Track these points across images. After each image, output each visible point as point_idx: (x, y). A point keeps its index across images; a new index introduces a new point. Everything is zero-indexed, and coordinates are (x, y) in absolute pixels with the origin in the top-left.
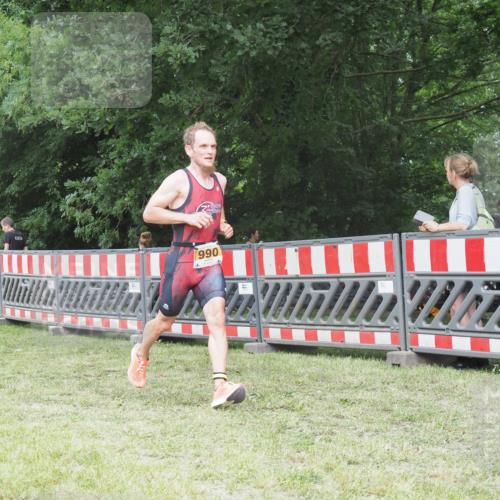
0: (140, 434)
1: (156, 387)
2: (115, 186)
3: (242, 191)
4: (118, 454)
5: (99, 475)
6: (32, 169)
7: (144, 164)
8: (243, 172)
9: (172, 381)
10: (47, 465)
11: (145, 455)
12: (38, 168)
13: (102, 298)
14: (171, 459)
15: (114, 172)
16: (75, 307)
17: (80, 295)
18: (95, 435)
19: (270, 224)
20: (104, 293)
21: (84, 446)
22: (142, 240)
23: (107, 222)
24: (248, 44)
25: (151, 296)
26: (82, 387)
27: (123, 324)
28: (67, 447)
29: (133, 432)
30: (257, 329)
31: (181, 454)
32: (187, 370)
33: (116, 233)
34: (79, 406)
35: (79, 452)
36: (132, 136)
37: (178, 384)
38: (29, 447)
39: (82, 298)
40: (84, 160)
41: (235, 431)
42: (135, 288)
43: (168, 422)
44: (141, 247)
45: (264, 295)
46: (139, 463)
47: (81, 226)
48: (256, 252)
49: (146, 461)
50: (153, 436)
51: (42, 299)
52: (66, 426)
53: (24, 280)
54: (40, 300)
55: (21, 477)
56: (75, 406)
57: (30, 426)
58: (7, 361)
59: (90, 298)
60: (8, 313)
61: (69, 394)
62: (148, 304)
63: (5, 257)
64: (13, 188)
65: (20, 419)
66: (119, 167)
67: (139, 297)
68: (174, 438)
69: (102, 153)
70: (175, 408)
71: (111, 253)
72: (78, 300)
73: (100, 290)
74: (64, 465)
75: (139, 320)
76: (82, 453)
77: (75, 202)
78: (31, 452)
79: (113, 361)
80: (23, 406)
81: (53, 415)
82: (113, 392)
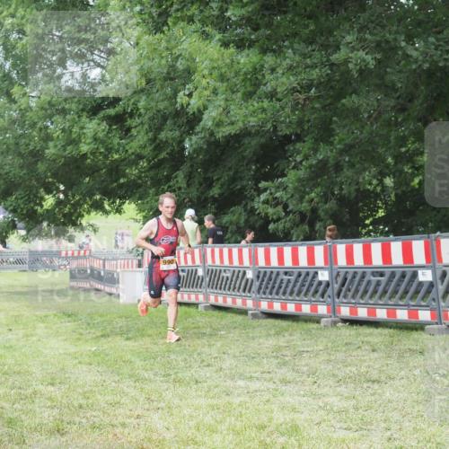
0: (335, 409)
1: (346, 366)
2: (303, 186)
3: (417, 186)
4: (316, 427)
5: (300, 446)
6: (231, 173)
7: (329, 165)
8: (417, 169)
9: (361, 360)
10: (253, 435)
11: (340, 428)
12: (236, 172)
13: (294, 286)
14: (365, 432)
15: (302, 173)
16: (271, 294)
17: (275, 283)
18: (294, 410)
19: (445, 216)
20: (296, 281)
21: (285, 419)
22: (328, 233)
23: (298, 218)
24: (421, 58)
25: (339, 283)
26: (280, 365)
27: (314, 309)
28: (270, 420)
29: (328, 407)
30: (437, 312)
31: (373, 427)
32: (374, 351)
33: (306, 227)
34: (278, 382)
35: (281, 425)
36: (317, 141)
37: (367, 364)
38: (237, 420)
39: (277, 285)
40: (275, 164)
41: (421, 407)
42: (324, 276)
43: (360, 398)
44: (328, 239)
45: (443, 281)
46: (335, 436)
47: (274, 222)
48: (434, 243)
49: (342, 434)
50: (347, 411)
51: (242, 287)
52: (268, 401)
53: (225, 271)
54: (239, 288)
55: (231, 446)
56: (274, 383)
57: (237, 401)
58: (213, 342)
59: (284, 285)
60: (212, 300)
61: (269, 372)
62: (336, 291)
63: (209, 250)
64: (215, 191)
65: (228, 395)
66: (306, 169)
67: (328, 284)
68: (366, 413)
69: (290, 156)
70: (365, 385)
71: (301, 245)
72: (273, 287)
73: (293, 278)
74: (268, 436)
75: (328, 305)
76: (283, 426)
77: (268, 200)
78: (238, 424)
79: (306, 342)
80: (229, 383)
81: (256, 391)
82: (308, 371)
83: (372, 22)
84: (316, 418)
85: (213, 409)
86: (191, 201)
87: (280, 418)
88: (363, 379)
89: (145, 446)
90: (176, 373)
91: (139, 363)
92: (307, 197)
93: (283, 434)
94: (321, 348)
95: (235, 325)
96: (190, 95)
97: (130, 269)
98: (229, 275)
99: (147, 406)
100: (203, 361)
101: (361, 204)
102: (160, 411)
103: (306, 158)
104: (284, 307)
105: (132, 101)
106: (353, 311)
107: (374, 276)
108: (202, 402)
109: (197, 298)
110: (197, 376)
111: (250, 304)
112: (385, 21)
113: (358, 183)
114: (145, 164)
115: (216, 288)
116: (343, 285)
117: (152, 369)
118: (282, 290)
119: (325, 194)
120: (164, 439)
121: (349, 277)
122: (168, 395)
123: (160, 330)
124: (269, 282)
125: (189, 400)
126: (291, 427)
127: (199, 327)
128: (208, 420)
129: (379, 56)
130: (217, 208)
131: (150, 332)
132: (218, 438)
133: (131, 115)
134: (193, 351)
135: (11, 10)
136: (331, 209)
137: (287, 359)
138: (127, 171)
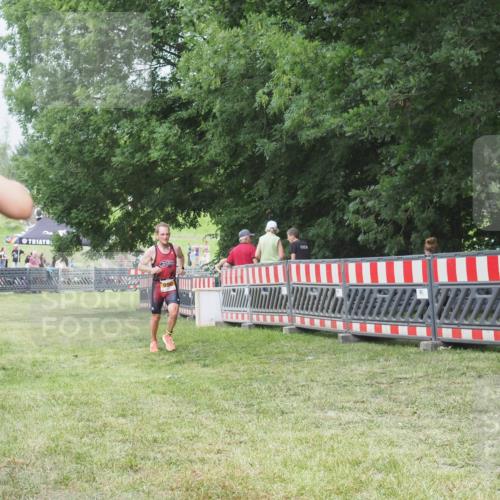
0: (438, 442)
1: (449, 394)
2: (398, 193)
4: (417, 462)
5: (399, 484)
6: (317, 180)
7: (428, 170)
9: (466, 388)
10: (347, 471)
11: (444, 464)
12: (324, 179)
13: (389, 305)
14: (468, 468)
15: (397, 180)
16: (363, 314)
17: (368, 302)
18: (392, 443)
20: (392, 300)
21: (382, 453)
22: (427, 246)
23: (391, 228)
25: (440, 301)
26: (375, 394)
27: (412, 331)
28: (365, 455)
29: (430, 440)
32: (480, 377)
33: (401, 239)
34: (373, 414)
35: (378, 460)
36: (413, 143)
37: (472, 392)
38: (328, 455)
39: (370, 305)
40: (365, 168)
42: (423, 294)
43: (465, 430)
44: (427, 253)
46: (438, 472)
47: (365, 233)
49: (446, 470)
50: (451, 445)
51: (331, 307)
52: (363, 434)
53: (312, 289)
54: (328, 308)
55: (323, 484)
56: (369, 413)
57: (328, 433)
58: (299, 369)
59: (378, 305)
60: (298, 321)
61: (363, 402)
62: (436, 311)
63: (294, 267)
64: (300, 200)
65: (317, 427)
66: (402, 174)
67: (427, 303)
68: (472, 447)
69: (383, 161)
70: (471, 416)
71: (397, 260)
72: (366, 307)
73: (388, 297)
74: (364, 473)
75: (427, 326)
76: (380, 461)
77: (358, 209)
78: (330, 459)
79: (404, 368)
80: (319, 414)
81: (349, 423)
82: (406, 399)
83: (476, 12)
84: (417, 452)
85: (302, 444)
86: (272, 211)
87: (376, 452)
88: (468, 409)
89: (227, 484)
90: (258, 403)
91: (218, 392)
92: (403, 206)
93: (379, 471)
94: (420, 374)
95: (323, 350)
96: (270, 94)
97: (206, 288)
98: (317, 294)
99: (228, 439)
100: (289, 390)
101: (462, 213)
102: (242, 445)
103: (402, 162)
104: (378, 329)
105: (207, 102)
106: (456, 333)
107: (479, 294)
108: (289, 434)
109: (281, 320)
110: (282, 406)
111: (340, 325)
112: (490, 10)
113: (458, 189)
114: (222, 171)
115: (302, 309)
116: (445, 304)
117: (232, 399)
118: (376, 310)
119: (424, 203)
120: (248, 477)
121: (451, 295)
122: (251, 427)
123: (240, 355)
124: (361, 302)
125: (274, 433)
126: (389, 462)
127: (284, 352)
128: (296, 455)
129: (484, 50)
130: (302, 219)
131: (229, 358)
132: (307, 475)
133: (206, 118)
134: (278, 379)
135: (72, 3)
136: (429, 219)
137: (382, 386)
138: (203, 179)
